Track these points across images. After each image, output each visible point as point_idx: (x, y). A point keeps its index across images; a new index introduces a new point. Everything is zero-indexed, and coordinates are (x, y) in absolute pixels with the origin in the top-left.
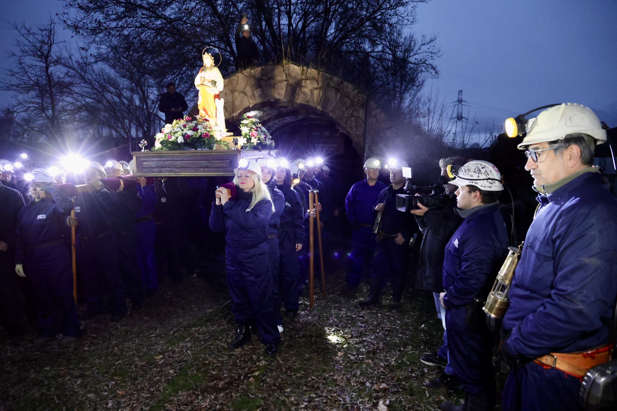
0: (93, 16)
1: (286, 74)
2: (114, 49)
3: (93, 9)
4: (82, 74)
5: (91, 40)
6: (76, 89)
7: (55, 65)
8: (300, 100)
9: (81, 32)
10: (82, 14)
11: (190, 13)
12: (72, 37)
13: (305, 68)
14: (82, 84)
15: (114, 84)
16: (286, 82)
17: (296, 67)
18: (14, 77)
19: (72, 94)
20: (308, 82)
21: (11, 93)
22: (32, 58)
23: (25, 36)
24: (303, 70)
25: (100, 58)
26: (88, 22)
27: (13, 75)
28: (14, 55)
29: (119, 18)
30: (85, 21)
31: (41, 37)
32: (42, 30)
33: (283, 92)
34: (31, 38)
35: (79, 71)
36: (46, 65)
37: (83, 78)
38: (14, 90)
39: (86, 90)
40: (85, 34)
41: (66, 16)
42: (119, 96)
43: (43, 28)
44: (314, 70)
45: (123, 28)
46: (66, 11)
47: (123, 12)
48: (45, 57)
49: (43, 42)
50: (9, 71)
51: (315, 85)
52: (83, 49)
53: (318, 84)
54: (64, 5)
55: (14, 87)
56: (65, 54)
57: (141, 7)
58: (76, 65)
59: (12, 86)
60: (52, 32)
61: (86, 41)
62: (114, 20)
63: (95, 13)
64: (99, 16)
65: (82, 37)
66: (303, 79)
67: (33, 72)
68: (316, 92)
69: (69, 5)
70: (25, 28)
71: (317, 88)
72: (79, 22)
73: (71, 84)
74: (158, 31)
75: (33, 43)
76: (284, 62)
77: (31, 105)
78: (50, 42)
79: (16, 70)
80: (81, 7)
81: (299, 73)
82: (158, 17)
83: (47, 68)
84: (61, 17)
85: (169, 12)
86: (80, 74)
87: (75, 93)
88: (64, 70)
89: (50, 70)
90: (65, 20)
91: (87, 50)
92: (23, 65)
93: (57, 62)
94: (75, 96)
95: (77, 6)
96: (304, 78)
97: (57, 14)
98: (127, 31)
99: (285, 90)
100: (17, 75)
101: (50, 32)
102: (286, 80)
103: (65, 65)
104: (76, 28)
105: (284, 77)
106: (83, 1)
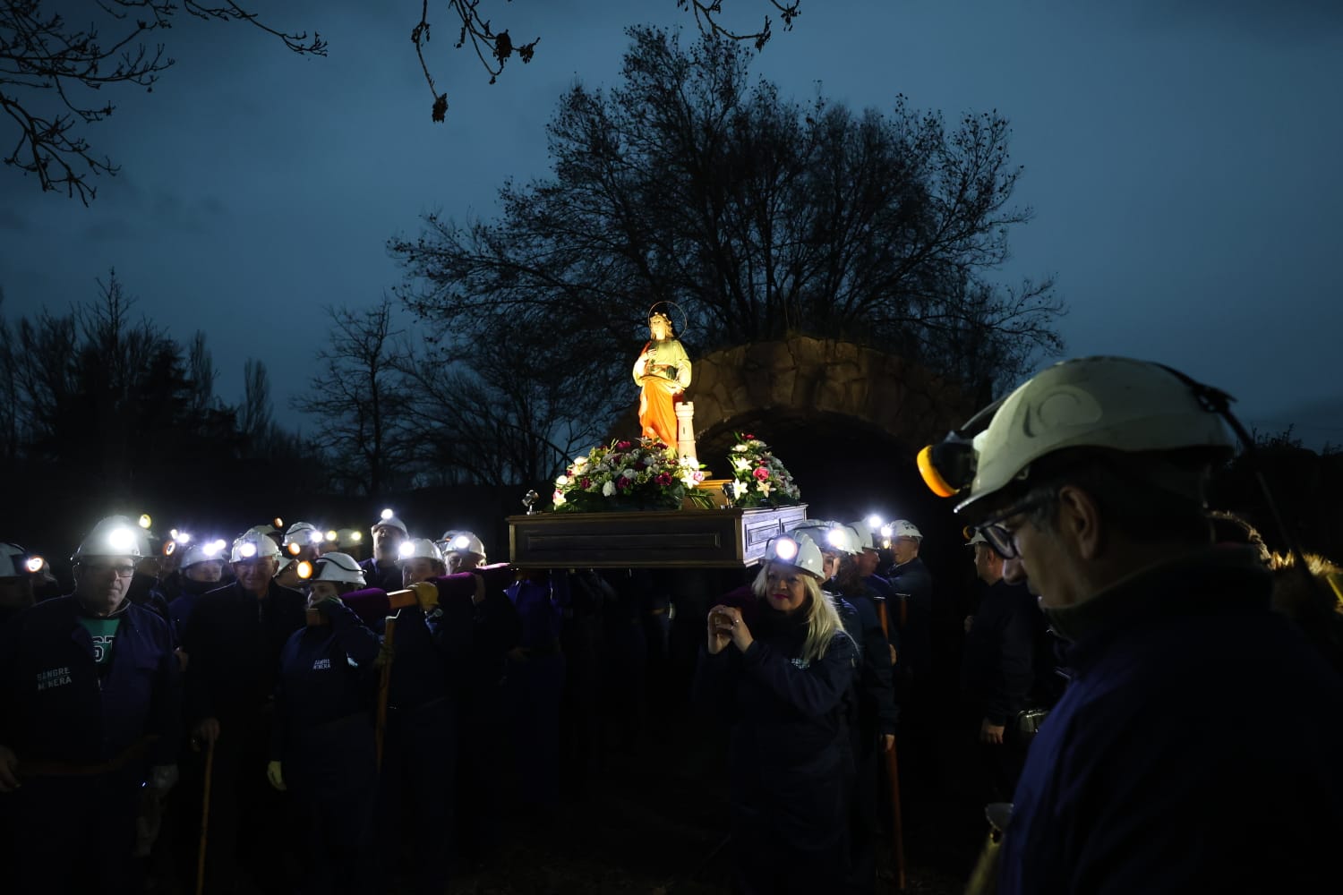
0: (448, 288)
1: (793, 355)
2: (480, 338)
3: (451, 276)
4: (428, 382)
5: (443, 325)
6: (416, 407)
7: (386, 368)
8: (824, 405)
9: (429, 313)
10: (432, 285)
11: (603, 277)
12: (415, 322)
13: (831, 342)
14: (427, 399)
15: (477, 397)
16: (794, 372)
17: (813, 342)
18: (322, 391)
19: (409, 414)
20: (838, 368)
21: (316, 415)
22: (352, 358)
23: (344, 325)
24: (827, 346)
25: (454, 355)
26: (441, 298)
27: (320, 388)
28: (325, 355)
29: (489, 289)
30: (435, 297)
31: (368, 326)
32: (370, 315)
33: (789, 391)
34: (353, 328)
35: (424, 377)
36: (372, 370)
37: (428, 388)
38: (320, 411)
39: (434, 407)
40: (435, 317)
41: (407, 290)
42: (486, 415)
43: (372, 312)
44: (849, 346)
45: (495, 304)
46: (407, 282)
47: (496, 281)
48: (371, 357)
49: (369, 333)
50: (315, 380)
51: (853, 374)
52: (431, 340)
53: (859, 370)
54: (405, 274)
55: (320, 407)
56: (404, 351)
57: (525, 269)
58: (418, 368)
59: (318, 404)
60: (386, 318)
61: (435, 327)
62: (483, 292)
63: (453, 283)
64: (458, 288)
65: (430, 321)
66: (827, 364)
67: (351, 381)
68: (855, 387)
69: (413, 275)
70: (345, 313)
71: (855, 380)
72: (427, 298)
73: (410, 398)
74: (553, 305)
75: (356, 335)
76: (789, 333)
77: (343, 434)
78: (380, 333)
79: (325, 379)
80: (430, 275)
81: (820, 352)
82: (553, 284)
83: (373, 374)
84: (400, 293)
85: (568, 276)
86: (425, 382)
87: (416, 413)
88: (399, 375)
89: (377, 376)
90: (406, 295)
91: (436, 342)
92: (336, 371)
93: (387, 365)
94: (415, 418)
95: (426, 274)
96: (829, 361)
97: (394, 288)
98: (501, 307)
99: (792, 386)
100: (326, 387)
101: (382, 318)
102: (793, 369)
103: (401, 369)
104: (421, 308)
105: (790, 363)
106: (435, 265)
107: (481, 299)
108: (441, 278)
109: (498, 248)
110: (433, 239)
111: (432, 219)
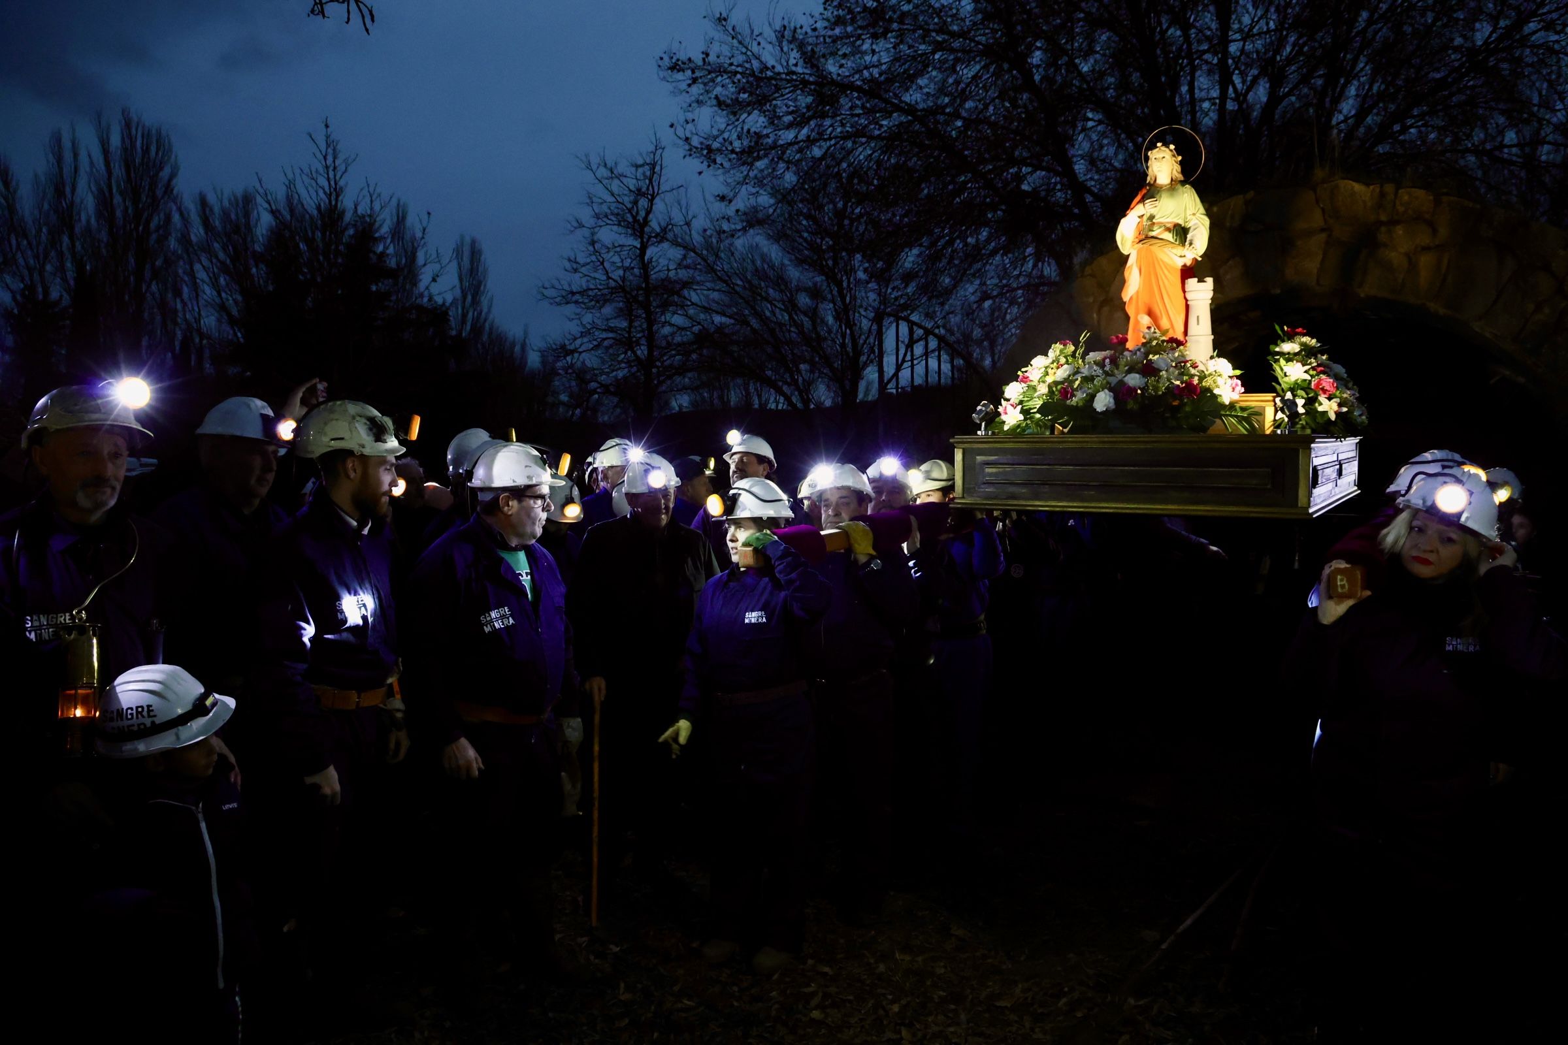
0: (744, 121)
1: (1323, 210)
2: (783, 196)
3: (749, 104)
4: (711, 259)
5: (739, 176)
6: (694, 298)
7: (660, 242)
8: (1370, 287)
9: (719, 160)
10: (721, 121)
11: (964, 96)
12: (700, 173)
13: (1389, 188)
14: (708, 284)
15: (780, 281)
16: (1323, 236)
17: (1357, 187)
18: (577, 275)
19: (682, 307)
20: (1399, 231)
21: (570, 309)
22: (615, 228)
23: (605, 182)
24: (1382, 195)
25: (753, 219)
26: (734, 136)
27: (576, 270)
28: (581, 225)
29: (800, 121)
30: (726, 135)
31: (635, 181)
32: (637, 166)
33: (1312, 265)
34: (615, 185)
35: (705, 252)
36: (642, 243)
37: (710, 269)
38: (576, 302)
39: (715, 295)
40: (727, 165)
41: (690, 126)
42: (791, 306)
43: (640, 162)
44: (1420, 193)
45: (810, 141)
46: (690, 116)
47: (808, 107)
48: (638, 227)
49: (639, 193)
50: (570, 260)
51: (1424, 239)
52: (722, 198)
53: (1435, 231)
54: (685, 105)
55: (577, 297)
56: (678, 218)
57: (852, 87)
58: (697, 238)
59: (573, 293)
60: (657, 168)
61: (729, 180)
62: (789, 126)
63: (749, 114)
64: (755, 121)
65: (720, 171)
66: (1382, 223)
67: (616, 259)
68: (1425, 261)
69: (695, 105)
70: (605, 165)
71: (1426, 249)
72: (715, 138)
73: (686, 284)
74: (891, 141)
75: (619, 195)
76: (1319, 174)
77: (604, 335)
78: (651, 192)
79: (581, 259)
80: (720, 104)
81: (1369, 204)
82: (892, 108)
83: (643, 249)
84: (680, 132)
85: (912, 97)
86: (705, 260)
87: (693, 304)
88: (676, 253)
89: (650, 252)
90: (688, 135)
91: (730, 201)
92: (597, 246)
93: (662, 236)
94: (691, 312)
95: (714, 102)
96: (1383, 218)
97: (672, 126)
98: (820, 147)
99: (1320, 257)
100: (583, 270)
101: (653, 167)
102: (1323, 230)
103: (675, 243)
104: (708, 153)
105: (1317, 219)
106: (725, 89)
107: (789, 135)
108: (731, 107)
109: (810, 59)
110: (722, 50)
111: (722, 20)
